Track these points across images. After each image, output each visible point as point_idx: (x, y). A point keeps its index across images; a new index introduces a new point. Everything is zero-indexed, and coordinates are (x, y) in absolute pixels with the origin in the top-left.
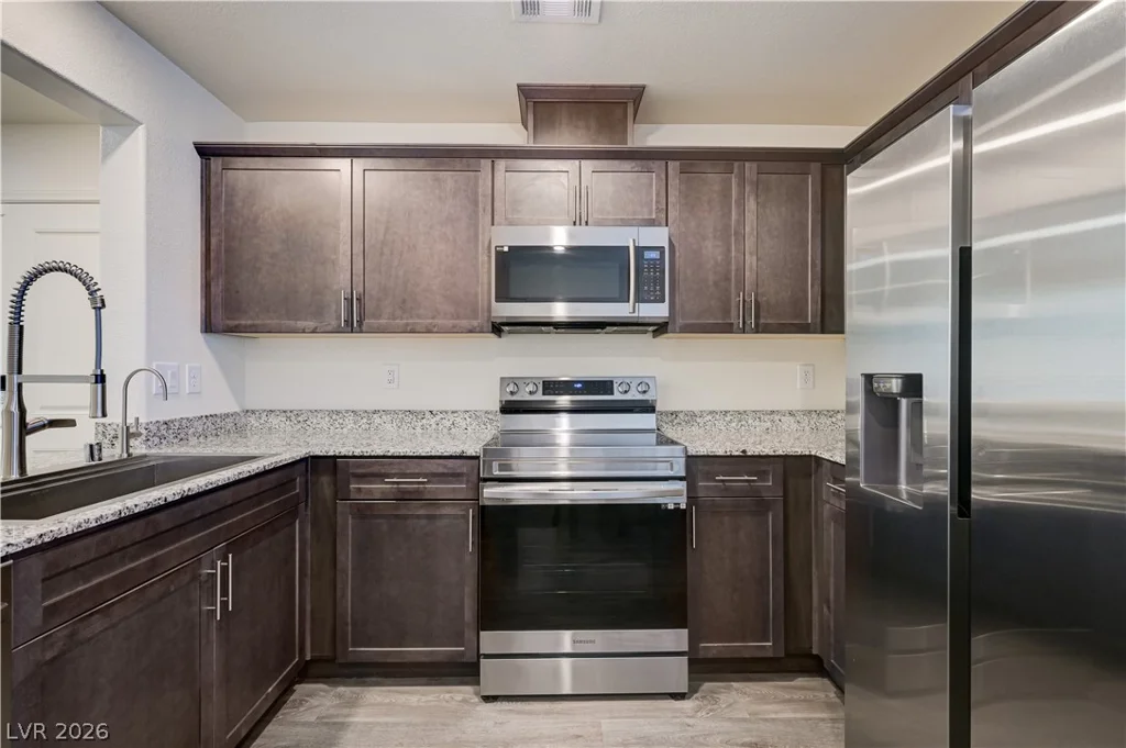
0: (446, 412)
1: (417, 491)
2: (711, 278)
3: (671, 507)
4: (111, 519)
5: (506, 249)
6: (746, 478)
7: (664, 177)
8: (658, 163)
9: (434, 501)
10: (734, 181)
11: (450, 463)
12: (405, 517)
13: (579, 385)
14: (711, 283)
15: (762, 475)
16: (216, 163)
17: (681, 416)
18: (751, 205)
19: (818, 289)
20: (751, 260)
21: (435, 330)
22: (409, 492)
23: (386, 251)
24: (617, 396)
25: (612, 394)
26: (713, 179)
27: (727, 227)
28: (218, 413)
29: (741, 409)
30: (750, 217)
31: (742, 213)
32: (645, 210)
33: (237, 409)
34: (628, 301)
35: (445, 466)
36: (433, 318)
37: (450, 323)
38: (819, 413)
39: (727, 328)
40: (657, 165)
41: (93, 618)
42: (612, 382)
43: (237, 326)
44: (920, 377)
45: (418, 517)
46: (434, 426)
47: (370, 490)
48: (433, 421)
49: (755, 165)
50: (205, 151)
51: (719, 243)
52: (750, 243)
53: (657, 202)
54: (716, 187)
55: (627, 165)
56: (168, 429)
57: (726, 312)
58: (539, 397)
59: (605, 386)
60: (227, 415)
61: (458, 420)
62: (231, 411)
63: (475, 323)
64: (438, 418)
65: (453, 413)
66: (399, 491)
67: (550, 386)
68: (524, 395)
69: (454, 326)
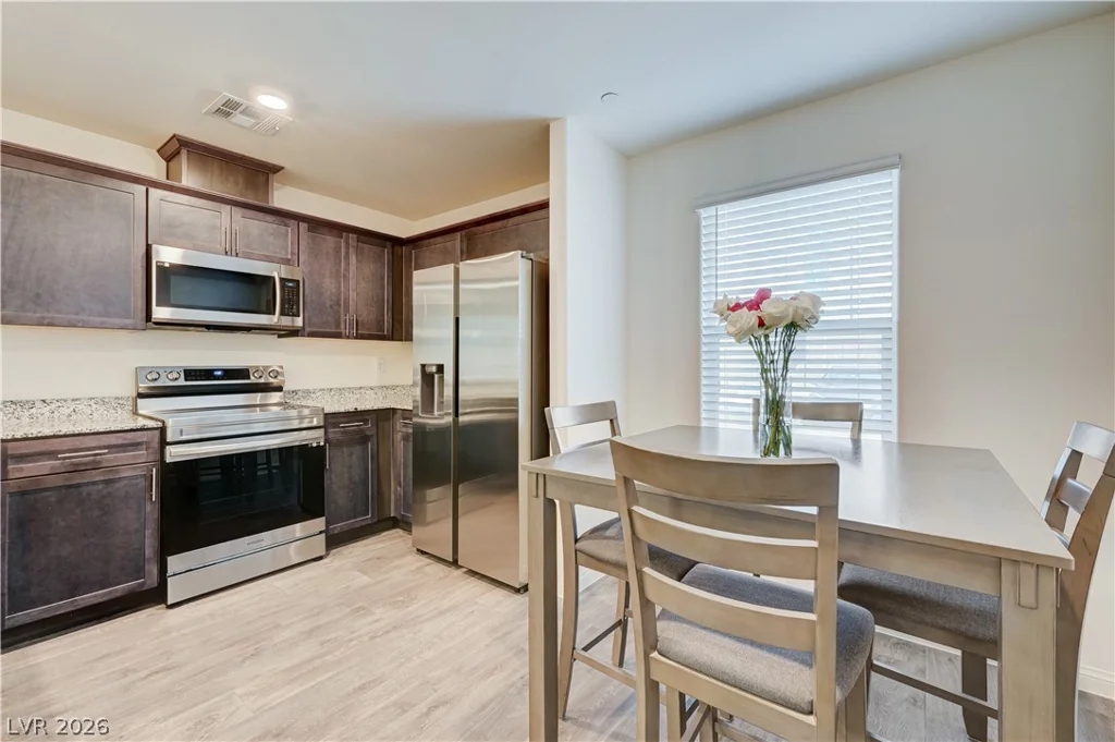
1: (94, 462)
2: (328, 303)
3: (315, 445)
5: (167, 265)
6: (356, 424)
7: (296, 231)
8: (292, 221)
9: (113, 469)
10: (343, 244)
11: (130, 435)
12: (78, 486)
13: (219, 373)
14: (328, 305)
15: (366, 422)
17: (300, 393)
18: (353, 259)
19: (390, 314)
20: (353, 295)
21: (79, 325)
22: (86, 464)
24: (253, 380)
25: (249, 378)
26: (329, 241)
27: (338, 271)
29: (342, 387)
30: (353, 268)
31: (348, 264)
32: (283, 252)
34: (274, 314)
35: (125, 439)
37: (99, 319)
38: (387, 388)
39: (338, 335)
40: (293, 223)
42: (248, 370)
44: (442, 366)
45: (94, 483)
47: (34, 468)
49: (355, 236)
51: (333, 281)
52: (352, 283)
53: (292, 248)
54: (332, 245)
55: (269, 218)
57: (338, 325)
58: (182, 382)
59: (243, 373)
63: (128, 321)
65: (73, 400)
66: (72, 464)
67: (190, 374)
68: (164, 382)
69: (102, 323)
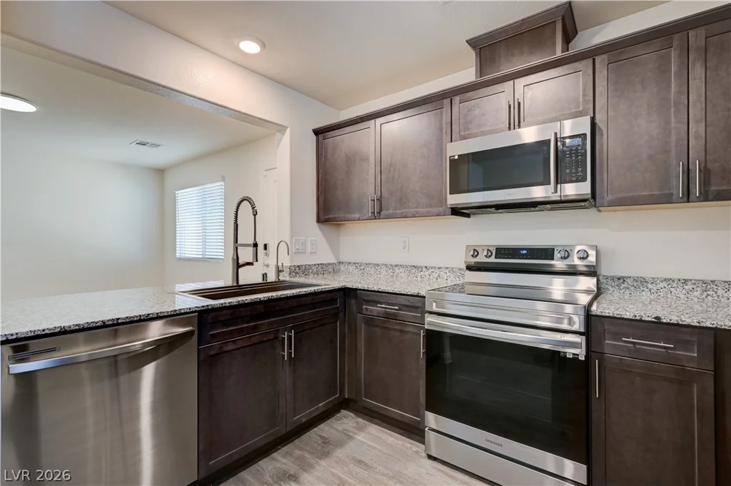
0: (435, 268)
1: (395, 314)
2: (645, 153)
3: (570, 356)
4: (235, 304)
5: (456, 157)
6: (662, 344)
7: (591, 72)
8: (584, 62)
10: (674, 54)
11: (412, 299)
13: (525, 252)
14: (644, 158)
16: (321, 137)
18: (696, 71)
21: (418, 215)
22: (391, 314)
23: (392, 169)
25: (553, 259)
27: (665, 100)
28: (324, 263)
30: (694, 84)
31: (685, 83)
32: (571, 105)
33: (335, 262)
34: (549, 184)
35: (409, 301)
36: (416, 208)
37: (425, 210)
39: (667, 198)
40: (584, 64)
41: (229, 344)
42: (551, 249)
43: (328, 219)
45: (395, 330)
46: (428, 276)
47: (371, 310)
48: (427, 273)
49: (701, 31)
50: (317, 132)
51: (656, 118)
53: (584, 95)
54: (652, 66)
55: (555, 72)
56: (300, 269)
57: (665, 182)
58: (493, 260)
59: (548, 253)
60: (329, 264)
61: (442, 273)
62: (331, 262)
63: (441, 209)
64: (430, 271)
65: (439, 268)
66: (386, 313)
67: (501, 252)
68: (482, 258)
69: (428, 212)
